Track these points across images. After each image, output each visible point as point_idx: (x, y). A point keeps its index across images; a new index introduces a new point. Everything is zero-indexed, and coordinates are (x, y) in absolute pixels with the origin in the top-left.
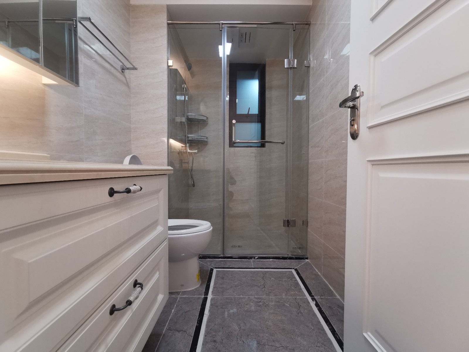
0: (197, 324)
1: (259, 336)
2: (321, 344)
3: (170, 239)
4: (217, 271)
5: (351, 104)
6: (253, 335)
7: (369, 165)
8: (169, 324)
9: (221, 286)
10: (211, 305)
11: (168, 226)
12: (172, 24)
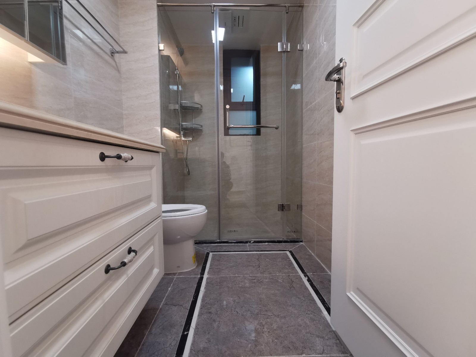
0: (193, 299)
1: (252, 307)
2: (311, 312)
3: (164, 221)
4: (213, 254)
5: (336, 76)
6: (247, 307)
7: (352, 134)
8: (166, 299)
9: (216, 267)
10: (207, 283)
11: (162, 211)
12: (162, 6)
